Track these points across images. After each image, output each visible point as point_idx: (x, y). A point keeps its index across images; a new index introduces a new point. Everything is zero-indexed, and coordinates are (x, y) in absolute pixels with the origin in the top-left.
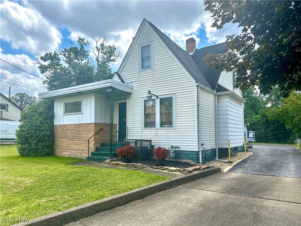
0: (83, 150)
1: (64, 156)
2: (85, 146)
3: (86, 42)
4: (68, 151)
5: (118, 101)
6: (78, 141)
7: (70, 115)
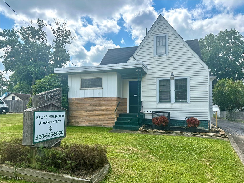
0: (104, 120)
1: (81, 126)
2: (106, 116)
3: (45, 24)
4: (86, 121)
5: (128, 79)
6: (98, 112)
7: (88, 89)
